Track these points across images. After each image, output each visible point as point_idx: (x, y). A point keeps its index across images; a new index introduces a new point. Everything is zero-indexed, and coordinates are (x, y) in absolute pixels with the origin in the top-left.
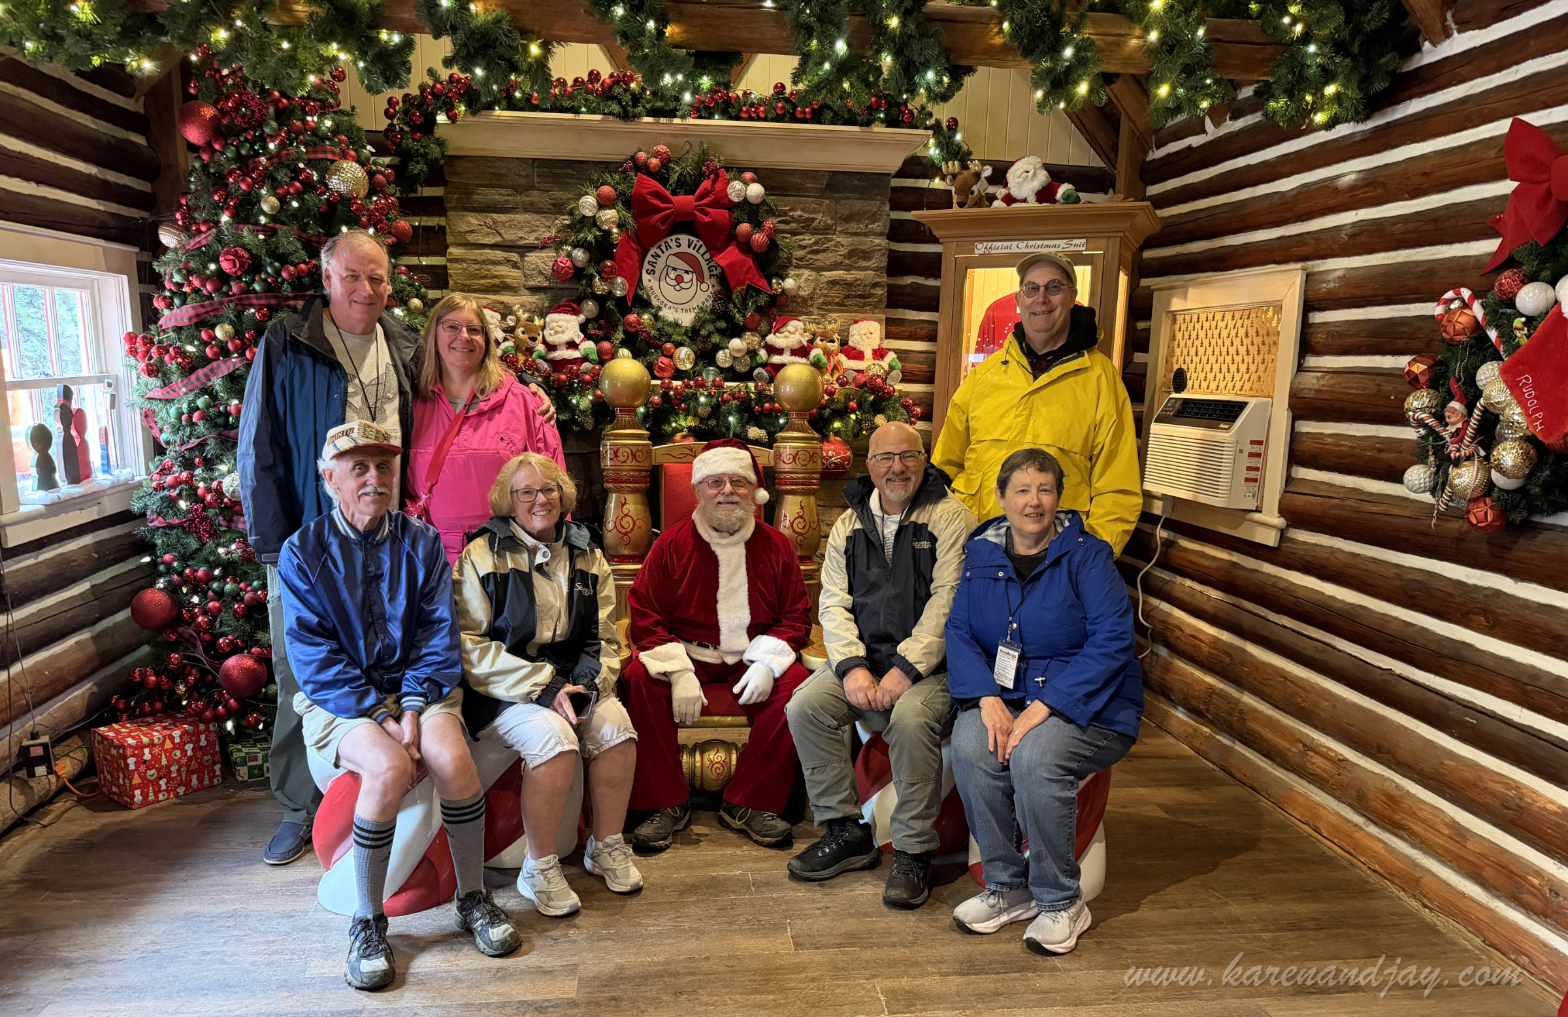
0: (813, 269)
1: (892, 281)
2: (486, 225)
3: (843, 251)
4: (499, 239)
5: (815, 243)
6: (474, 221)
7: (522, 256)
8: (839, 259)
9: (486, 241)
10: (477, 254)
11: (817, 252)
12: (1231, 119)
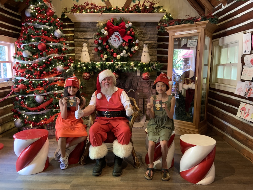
0: (143, 41)
1: (159, 43)
2: (81, 35)
3: (149, 37)
4: (84, 37)
5: (143, 36)
6: (79, 34)
7: (88, 40)
8: (148, 39)
9: (81, 38)
10: (80, 40)
11: (144, 38)
12: (227, 4)
